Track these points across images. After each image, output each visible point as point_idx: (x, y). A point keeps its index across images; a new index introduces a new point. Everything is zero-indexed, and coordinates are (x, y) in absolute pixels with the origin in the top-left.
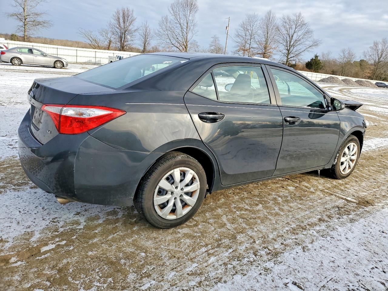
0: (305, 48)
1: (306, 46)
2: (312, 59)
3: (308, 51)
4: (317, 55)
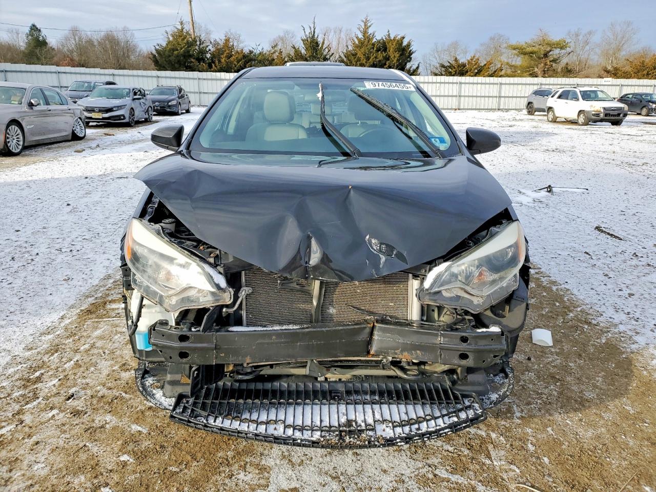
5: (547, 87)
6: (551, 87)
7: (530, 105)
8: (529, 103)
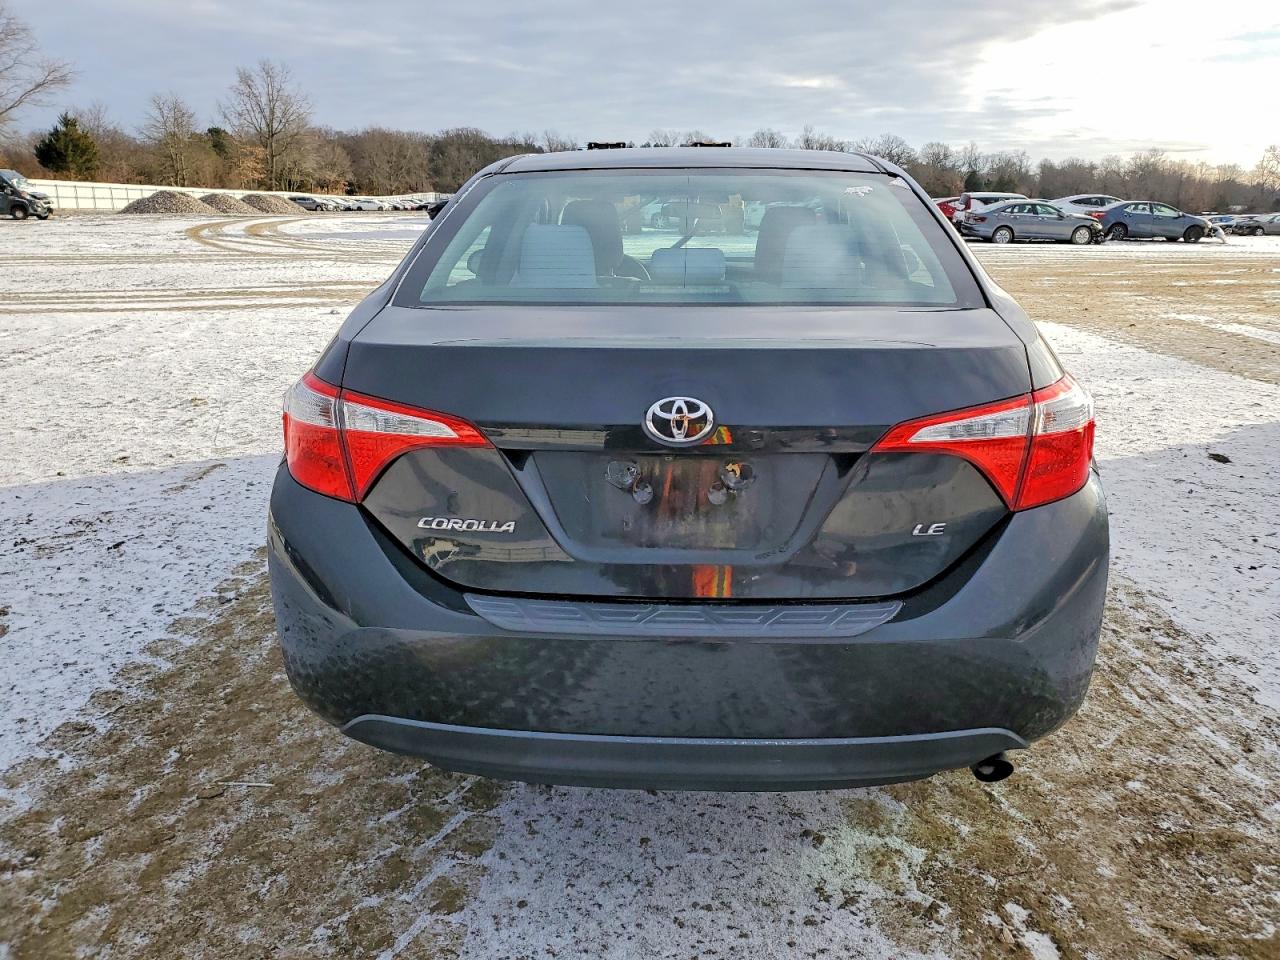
0: (20, 92)
1: (19, 82)
2: (56, 130)
3: (37, 103)
4: (71, 116)
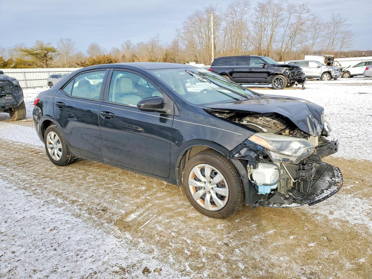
5: (59, 73)
6: (61, 73)
7: (50, 84)
8: (49, 83)
